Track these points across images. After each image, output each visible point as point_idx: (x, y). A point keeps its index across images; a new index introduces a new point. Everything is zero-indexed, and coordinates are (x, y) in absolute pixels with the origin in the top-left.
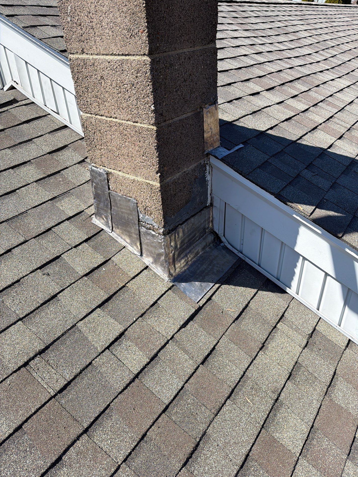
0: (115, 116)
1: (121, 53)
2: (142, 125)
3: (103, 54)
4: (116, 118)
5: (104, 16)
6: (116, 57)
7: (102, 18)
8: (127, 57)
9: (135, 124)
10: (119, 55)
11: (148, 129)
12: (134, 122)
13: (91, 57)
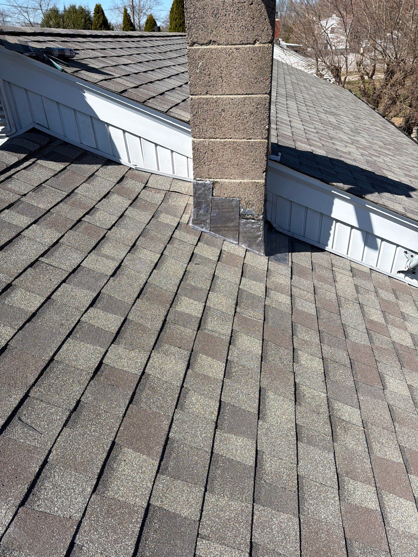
0: (230, 137)
1: (245, 93)
2: (255, 140)
3: (227, 95)
4: (231, 138)
5: (234, 69)
6: (239, 96)
7: (232, 71)
8: (250, 96)
9: (248, 140)
10: (243, 94)
11: (260, 142)
12: (248, 139)
13: (215, 97)
